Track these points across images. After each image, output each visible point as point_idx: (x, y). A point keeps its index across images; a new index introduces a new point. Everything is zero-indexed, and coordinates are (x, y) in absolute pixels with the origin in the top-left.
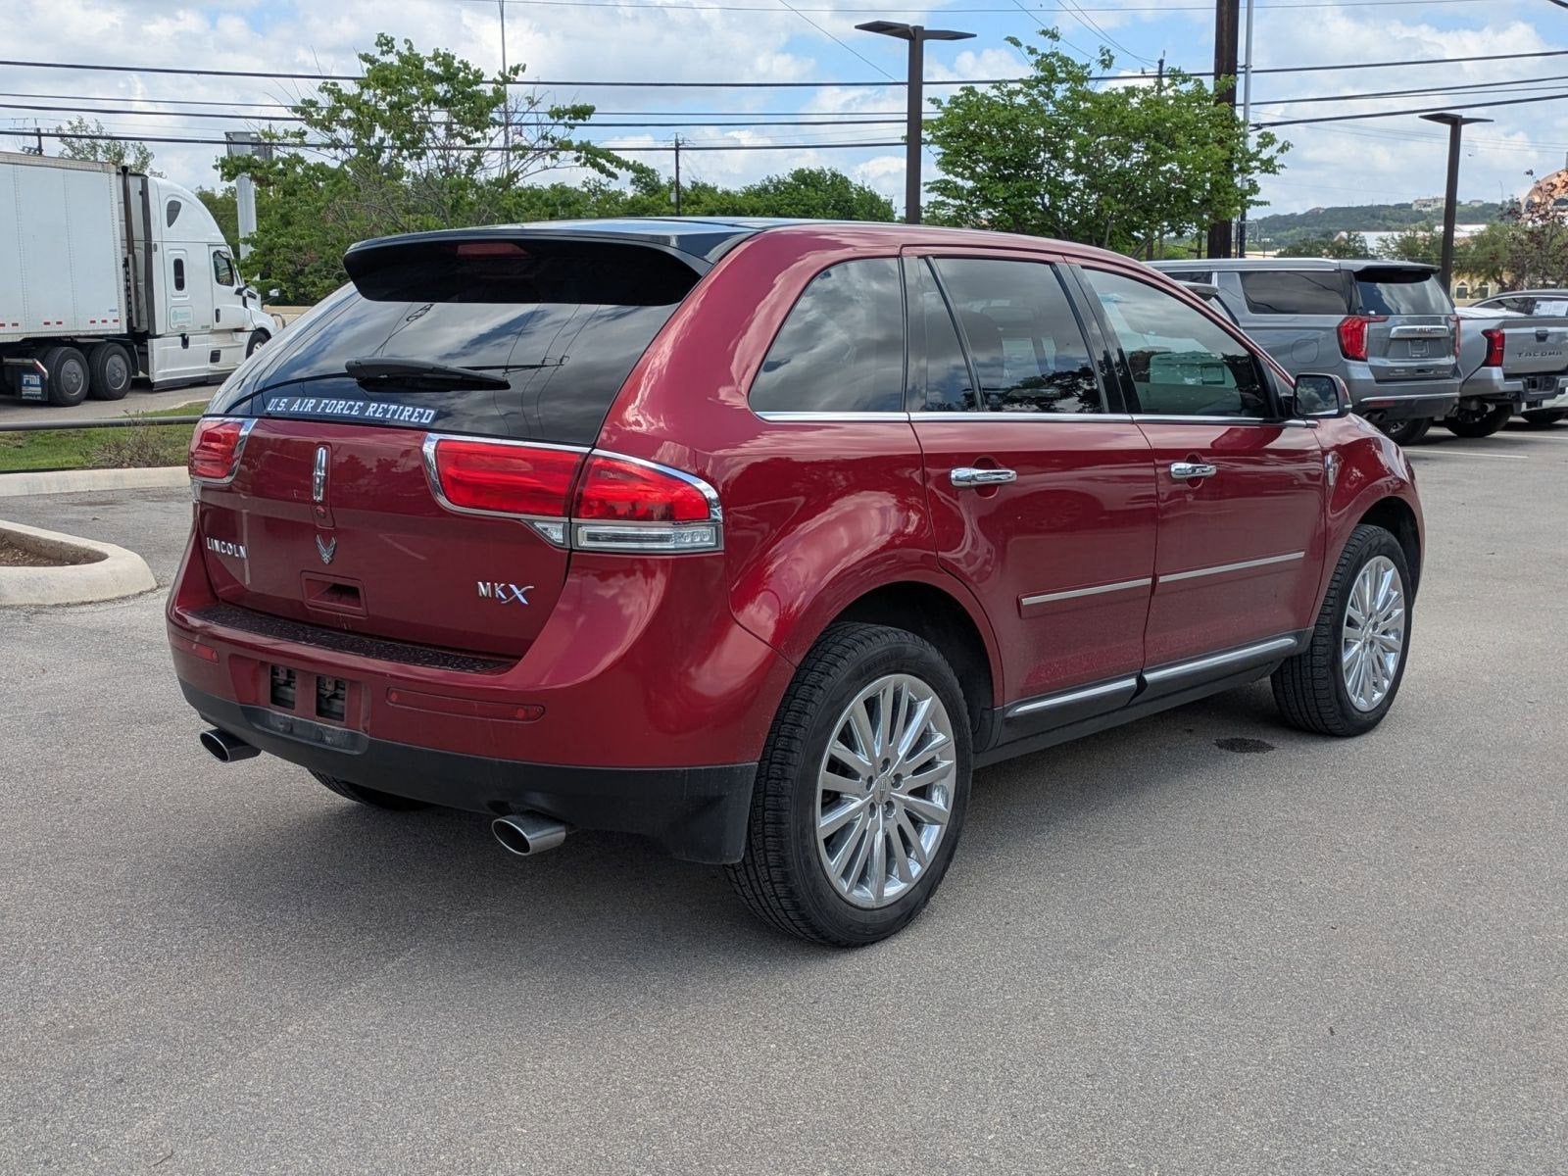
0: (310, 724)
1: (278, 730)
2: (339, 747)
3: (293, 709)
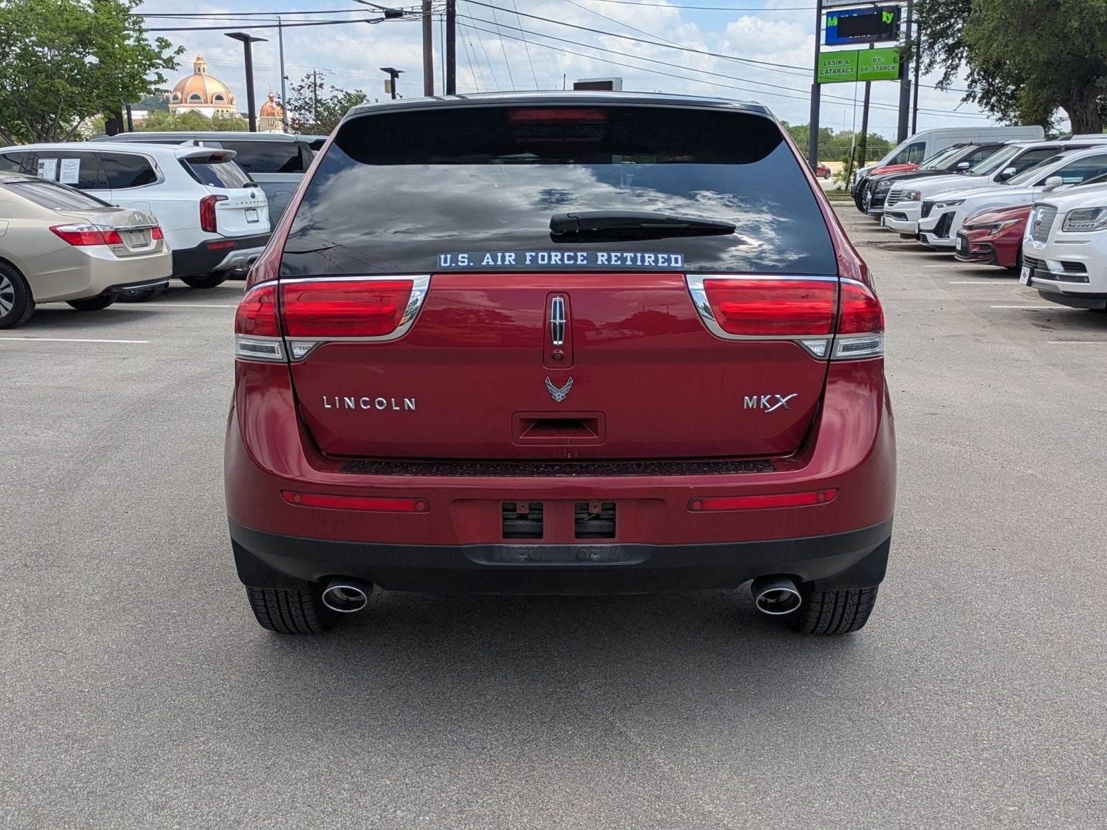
0: (569, 547)
1: (518, 561)
2: (609, 561)
3: (541, 537)
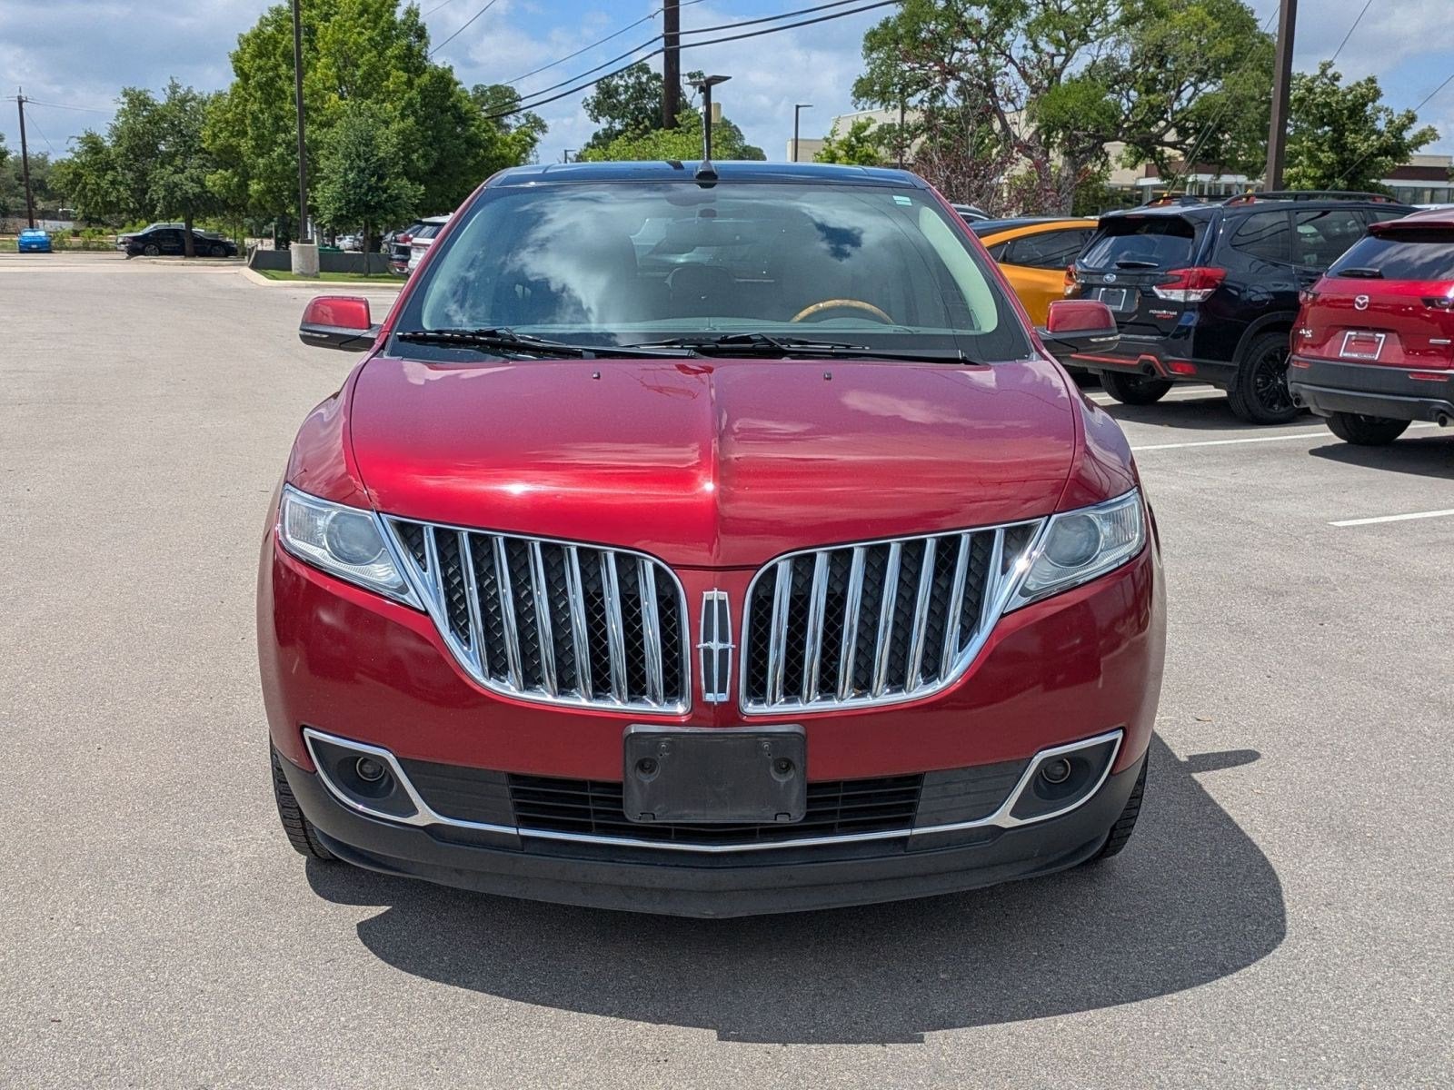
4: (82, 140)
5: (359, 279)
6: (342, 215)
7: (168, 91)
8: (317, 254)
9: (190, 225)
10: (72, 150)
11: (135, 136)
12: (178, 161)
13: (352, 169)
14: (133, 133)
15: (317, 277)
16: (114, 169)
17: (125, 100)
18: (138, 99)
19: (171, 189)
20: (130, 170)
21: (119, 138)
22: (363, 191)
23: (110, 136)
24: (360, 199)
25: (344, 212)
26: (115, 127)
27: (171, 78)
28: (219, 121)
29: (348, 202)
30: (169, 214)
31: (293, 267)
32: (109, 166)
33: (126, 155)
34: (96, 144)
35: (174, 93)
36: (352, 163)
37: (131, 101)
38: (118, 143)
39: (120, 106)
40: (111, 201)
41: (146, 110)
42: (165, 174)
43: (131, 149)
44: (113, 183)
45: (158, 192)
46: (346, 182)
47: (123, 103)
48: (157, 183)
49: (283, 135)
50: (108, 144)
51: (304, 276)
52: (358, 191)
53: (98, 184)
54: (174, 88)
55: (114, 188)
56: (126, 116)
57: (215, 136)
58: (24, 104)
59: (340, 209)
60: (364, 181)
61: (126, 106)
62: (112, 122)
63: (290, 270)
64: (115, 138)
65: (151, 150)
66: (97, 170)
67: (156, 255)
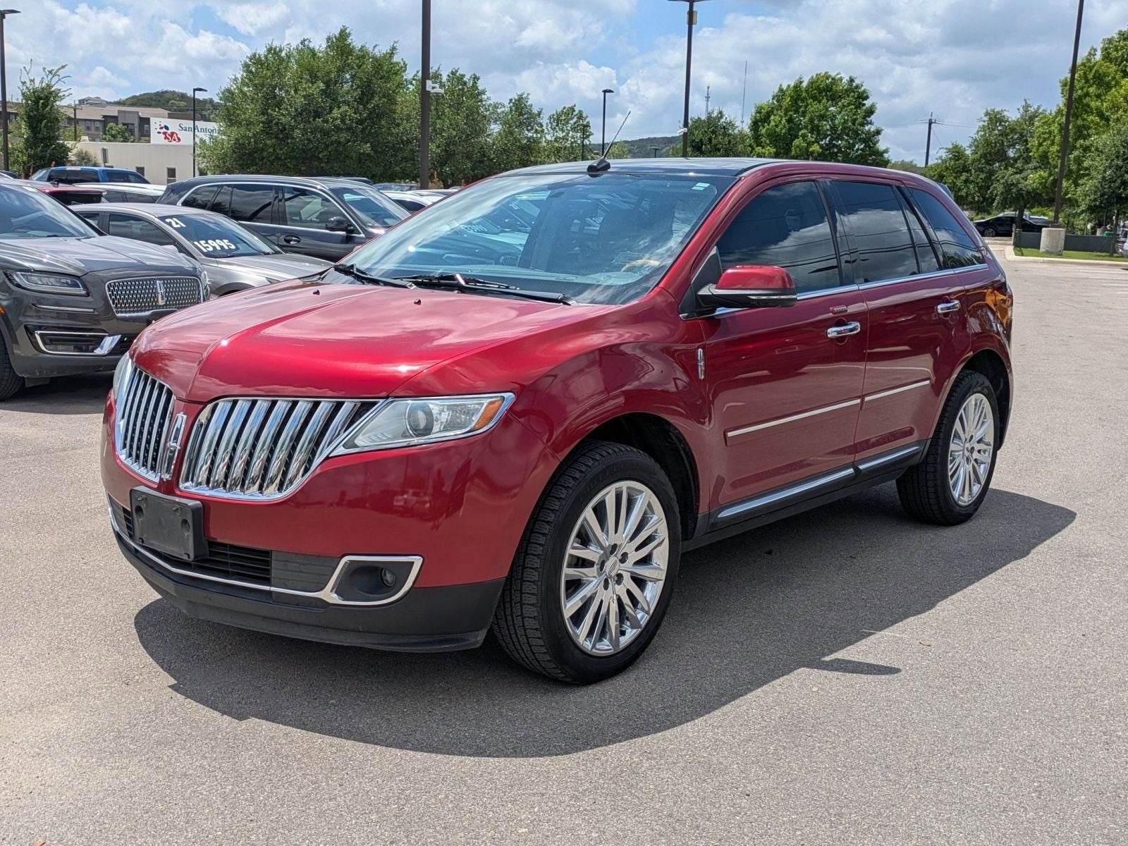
4: (949, 150)
5: (1103, 258)
6: (1095, 206)
7: (1022, 110)
8: (1063, 237)
9: (1021, 213)
10: (941, 158)
11: (988, 145)
12: (1019, 164)
13: (1110, 167)
14: (988, 143)
15: (1060, 255)
16: (968, 171)
17: (986, 119)
18: (995, 117)
19: (1009, 187)
20: (982, 172)
21: (977, 147)
22: (1117, 185)
23: (970, 146)
24: (1114, 192)
25: (1098, 203)
26: (976, 140)
27: (1025, 100)
28: (1044, 133)
29: (1102, 196)
30: (1004, 206)
31: (1041, 246)
32: (966, 169)
33: (979, 160)
34: (958, 152)
35: (1026, 111)
36: (1111, 163)
37: (990, 119)
38: (975, 153)
39: (981, 124)
40: (962, 196)
41: (1000, 125)
42: (1009, 175)
43: (984, 156)
44: (966, 181)
45: (998, 188)
46: (1104, 178)
47: (984, 121)
48: (998, 181)
49: (1082, 141)
50: (968, 152)
51: (1048, 253)
52: (1112, 185)
53: (954, 183)
54: (1026, 107)
55: (966, 186)
56: (984, 131)
57: (1040, 145)
58: (933, 125)
59: (1095, 200)
60: (1118, 177)
61: (986, 124)
62: (974, 136)
63: (1039, 248)
64: (974, 148)
65: (1002, 156)
66: (956, 173)
67: (993, 236)
